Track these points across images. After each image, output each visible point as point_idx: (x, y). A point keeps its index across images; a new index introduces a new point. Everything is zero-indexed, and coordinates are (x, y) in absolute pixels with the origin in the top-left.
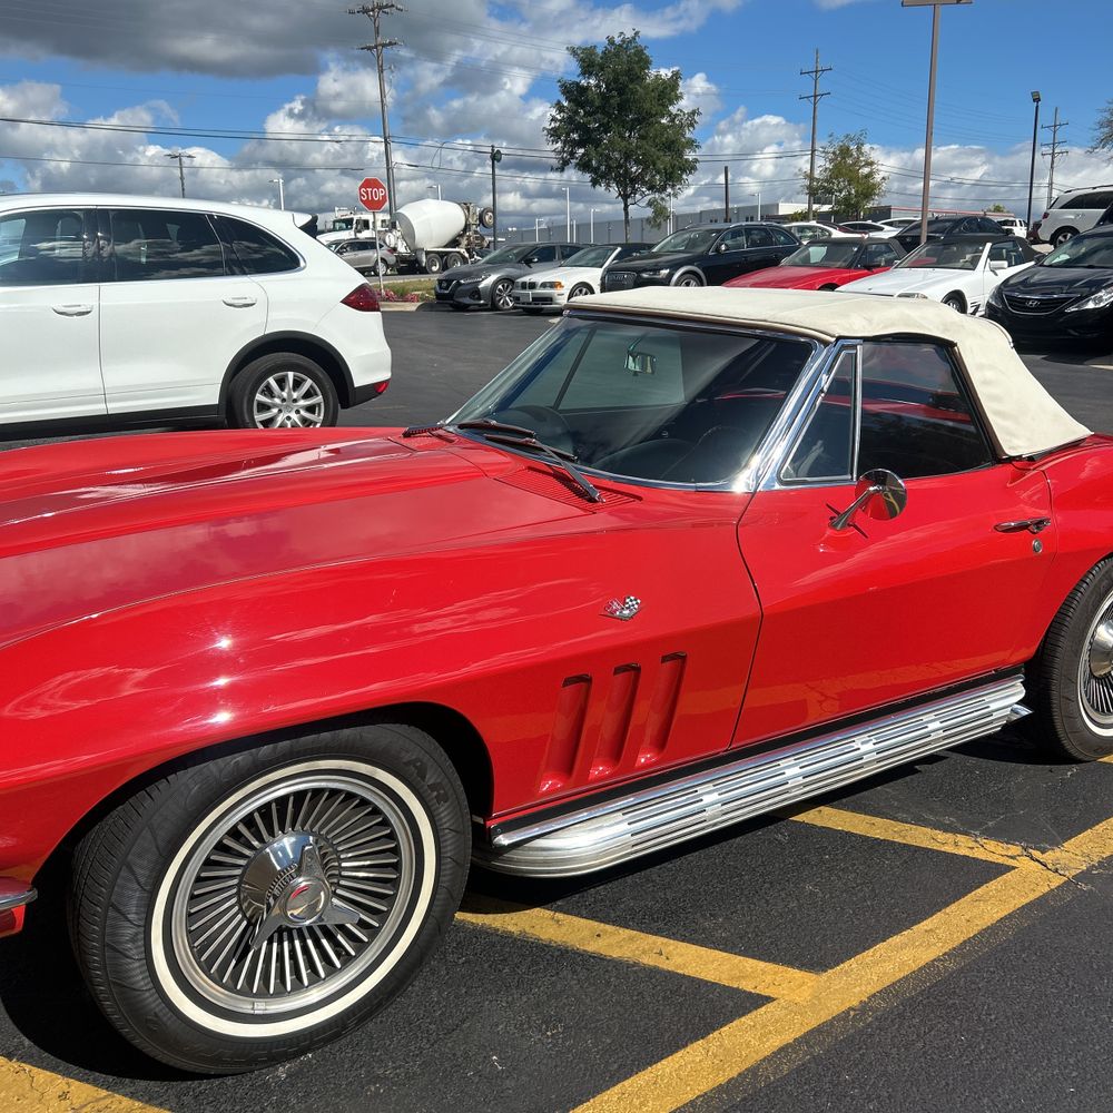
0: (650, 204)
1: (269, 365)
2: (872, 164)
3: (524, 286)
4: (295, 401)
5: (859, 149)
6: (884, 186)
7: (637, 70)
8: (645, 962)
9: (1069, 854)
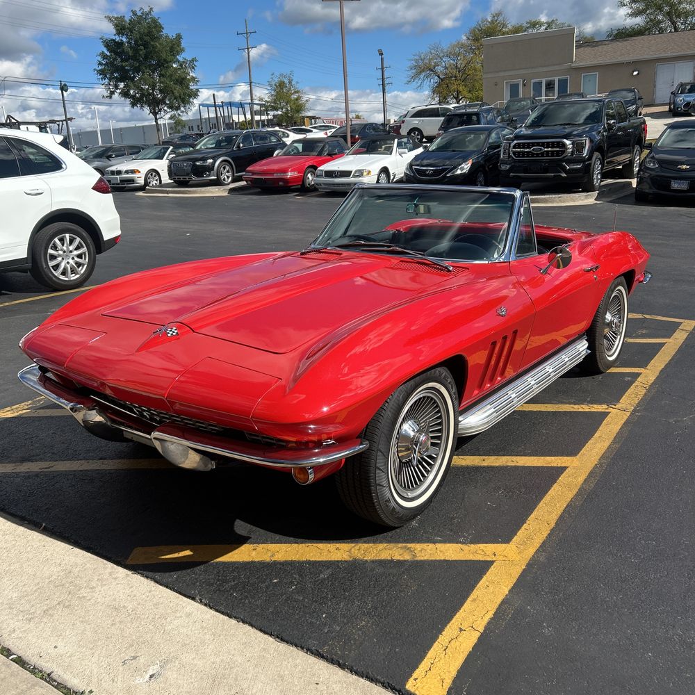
0: (171, 118)
1: (51, 232)
2: (298, 92)
3: (113, 173)
4: (71, 252)
5: (290, 82)
6: (307, 106)
7: (155, 32)
8: (510, 465)
9: (624, 405)
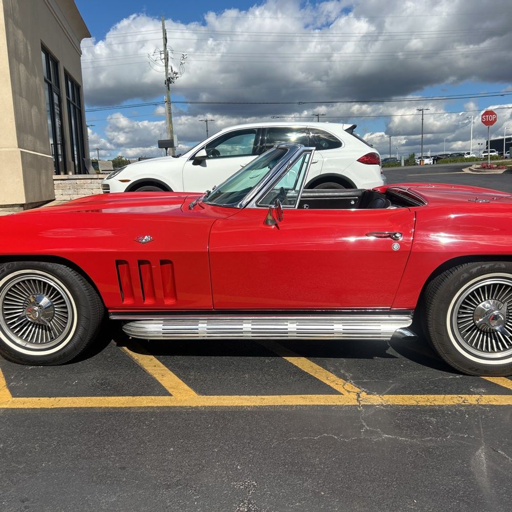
8: (155, 376)
9: (379, 398)
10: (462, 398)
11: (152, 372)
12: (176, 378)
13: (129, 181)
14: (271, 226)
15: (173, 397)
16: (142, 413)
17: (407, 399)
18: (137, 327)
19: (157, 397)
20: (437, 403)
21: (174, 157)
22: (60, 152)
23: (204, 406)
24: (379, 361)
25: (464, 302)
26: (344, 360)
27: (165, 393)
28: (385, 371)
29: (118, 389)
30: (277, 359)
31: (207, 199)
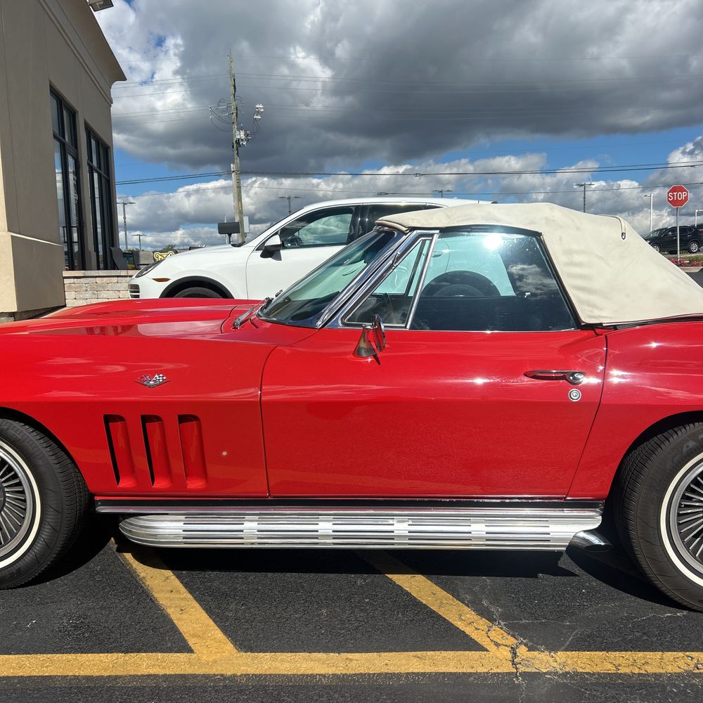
8: (169, 611)
9: (551, 660)
10: (692, 658)
11: (164, 603)
12: (204, 616)
13: (167, 280)
14: (367, 358)
15: (193, 656)
16: (135, 688)
17: (597, 661)
18: (141, 526)
19: (167, 654)
20: (650, 669)
21: (234, 245)
22: (75, 237)
23: (245, 675)
24: (545, 583)
25: (689, 489)
26: (487, 580)
27: (183, 646)
28: (556, 602)
29: (101, 637)
30: (377, 578)
31: (265, 311)
